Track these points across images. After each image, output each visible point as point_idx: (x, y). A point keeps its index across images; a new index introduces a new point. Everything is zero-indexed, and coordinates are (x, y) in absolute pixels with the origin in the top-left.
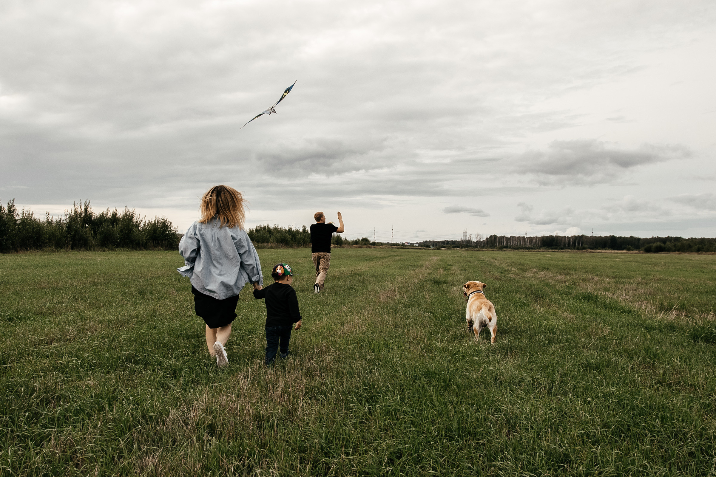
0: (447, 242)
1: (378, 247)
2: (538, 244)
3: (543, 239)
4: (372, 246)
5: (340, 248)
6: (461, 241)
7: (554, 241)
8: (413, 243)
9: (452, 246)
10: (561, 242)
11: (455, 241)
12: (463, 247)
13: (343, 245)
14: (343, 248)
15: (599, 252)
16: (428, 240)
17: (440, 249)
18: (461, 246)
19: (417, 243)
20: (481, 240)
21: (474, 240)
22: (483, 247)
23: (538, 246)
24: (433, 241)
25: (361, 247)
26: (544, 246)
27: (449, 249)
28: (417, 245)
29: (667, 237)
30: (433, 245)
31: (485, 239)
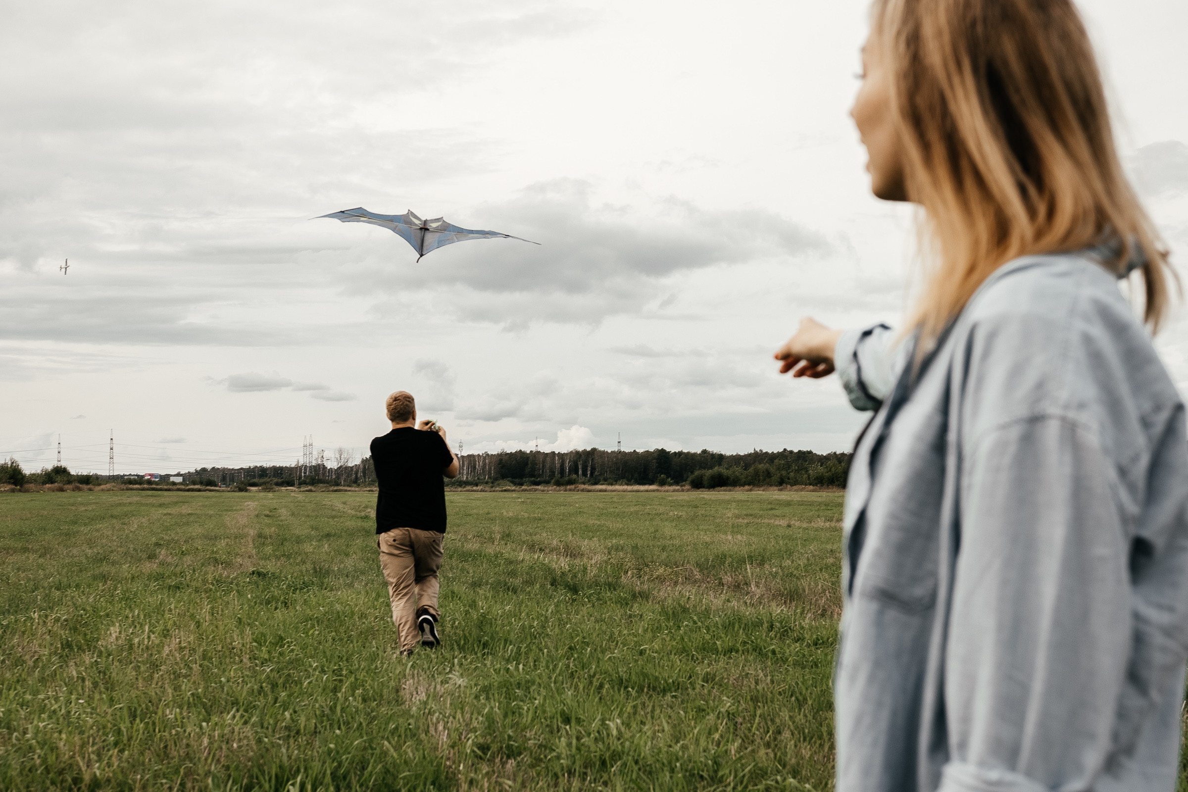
0: (262, 472)
1: (98, 488)
2: (490, 473)
3: (501, 460)
4: (85, 487)
5: (20, 491)
6: (298, 469)
7: (527, 464)
8: (168, 476)
9: (275, 480)
10: (543, 466)
11: (281, 468)
12: (302, 483)
13: (27, 486)
14: (27, 491)
15: (601, 491)
16: (209, 467)
17: (246, 491)
18: (296, 482)
19: (178, 475)
20: (350, 464)
21: (332, 464)
22: (356, 482)
23: (490, 478)
24: (224, 470)
25: (61, 490)
26: (504, 477)
27: (267, 488)
28: (179, 480)
29: (781, 450)
30: (224, 479)
31: (358, 461)
